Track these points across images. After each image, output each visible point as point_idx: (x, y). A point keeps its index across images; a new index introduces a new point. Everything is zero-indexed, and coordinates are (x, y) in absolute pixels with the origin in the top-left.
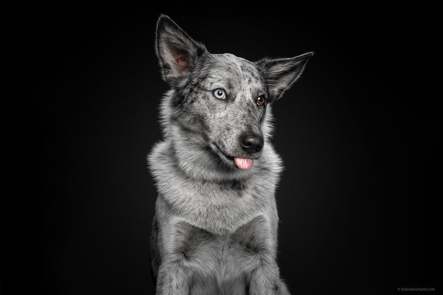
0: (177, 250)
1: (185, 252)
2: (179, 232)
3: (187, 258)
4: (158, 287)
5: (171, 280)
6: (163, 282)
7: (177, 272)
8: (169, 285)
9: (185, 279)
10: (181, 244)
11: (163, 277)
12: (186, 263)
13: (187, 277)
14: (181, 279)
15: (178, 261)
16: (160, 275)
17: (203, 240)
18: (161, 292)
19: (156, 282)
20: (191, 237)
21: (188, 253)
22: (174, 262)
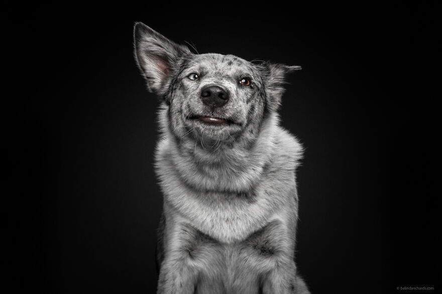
0: (180, 248)
1: (190, 251)
2: (184, 230)
3: (192, 257)
4: (160, 285)
5: (174, 278)
6: (166, 279)
7: (182, 270)
8: (172, 282)
9: (190, 278)
10: (186, 243)
11: (165, 274)
12: (191, 263)
13: (191, 276)
14: (185, 278)
15: (182, 259)
16: (162, 272)
17: (209, 242)
18: (163, 290)
19: (158, 279)
20: (196, 237)
21: (193, 252)
22: (178, 260)
